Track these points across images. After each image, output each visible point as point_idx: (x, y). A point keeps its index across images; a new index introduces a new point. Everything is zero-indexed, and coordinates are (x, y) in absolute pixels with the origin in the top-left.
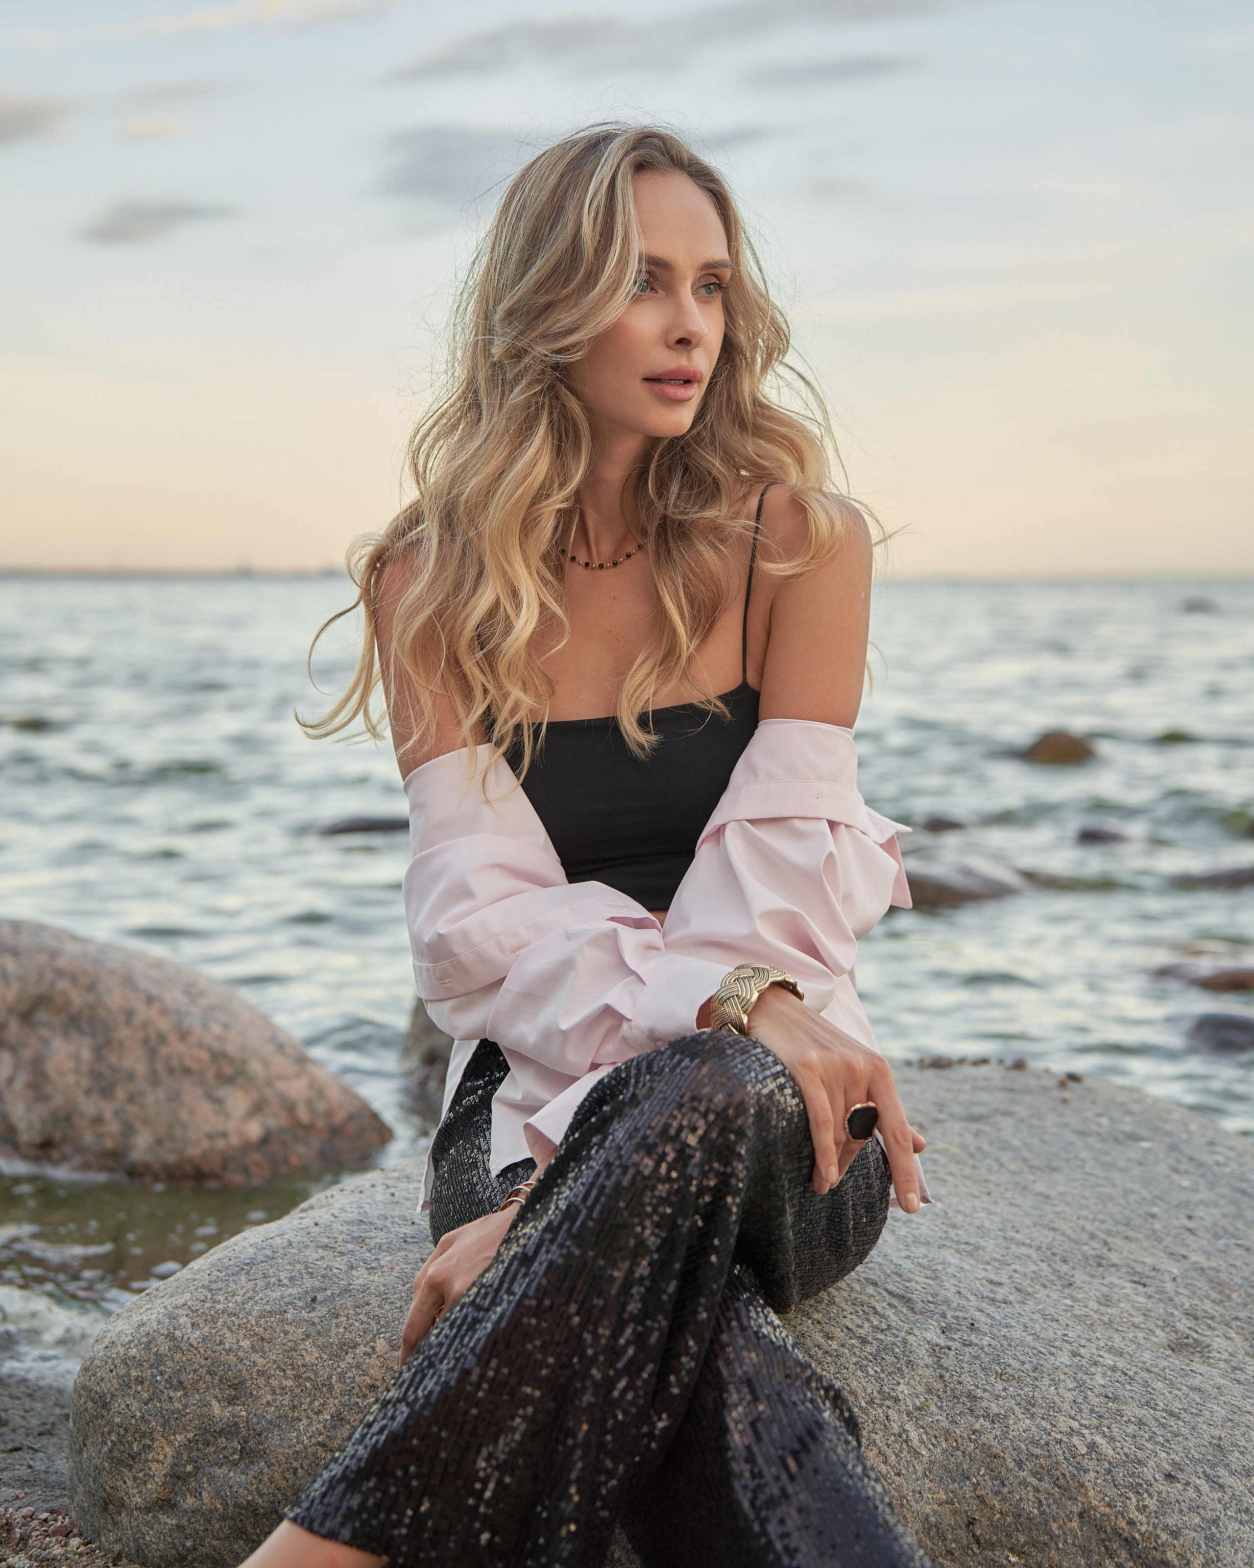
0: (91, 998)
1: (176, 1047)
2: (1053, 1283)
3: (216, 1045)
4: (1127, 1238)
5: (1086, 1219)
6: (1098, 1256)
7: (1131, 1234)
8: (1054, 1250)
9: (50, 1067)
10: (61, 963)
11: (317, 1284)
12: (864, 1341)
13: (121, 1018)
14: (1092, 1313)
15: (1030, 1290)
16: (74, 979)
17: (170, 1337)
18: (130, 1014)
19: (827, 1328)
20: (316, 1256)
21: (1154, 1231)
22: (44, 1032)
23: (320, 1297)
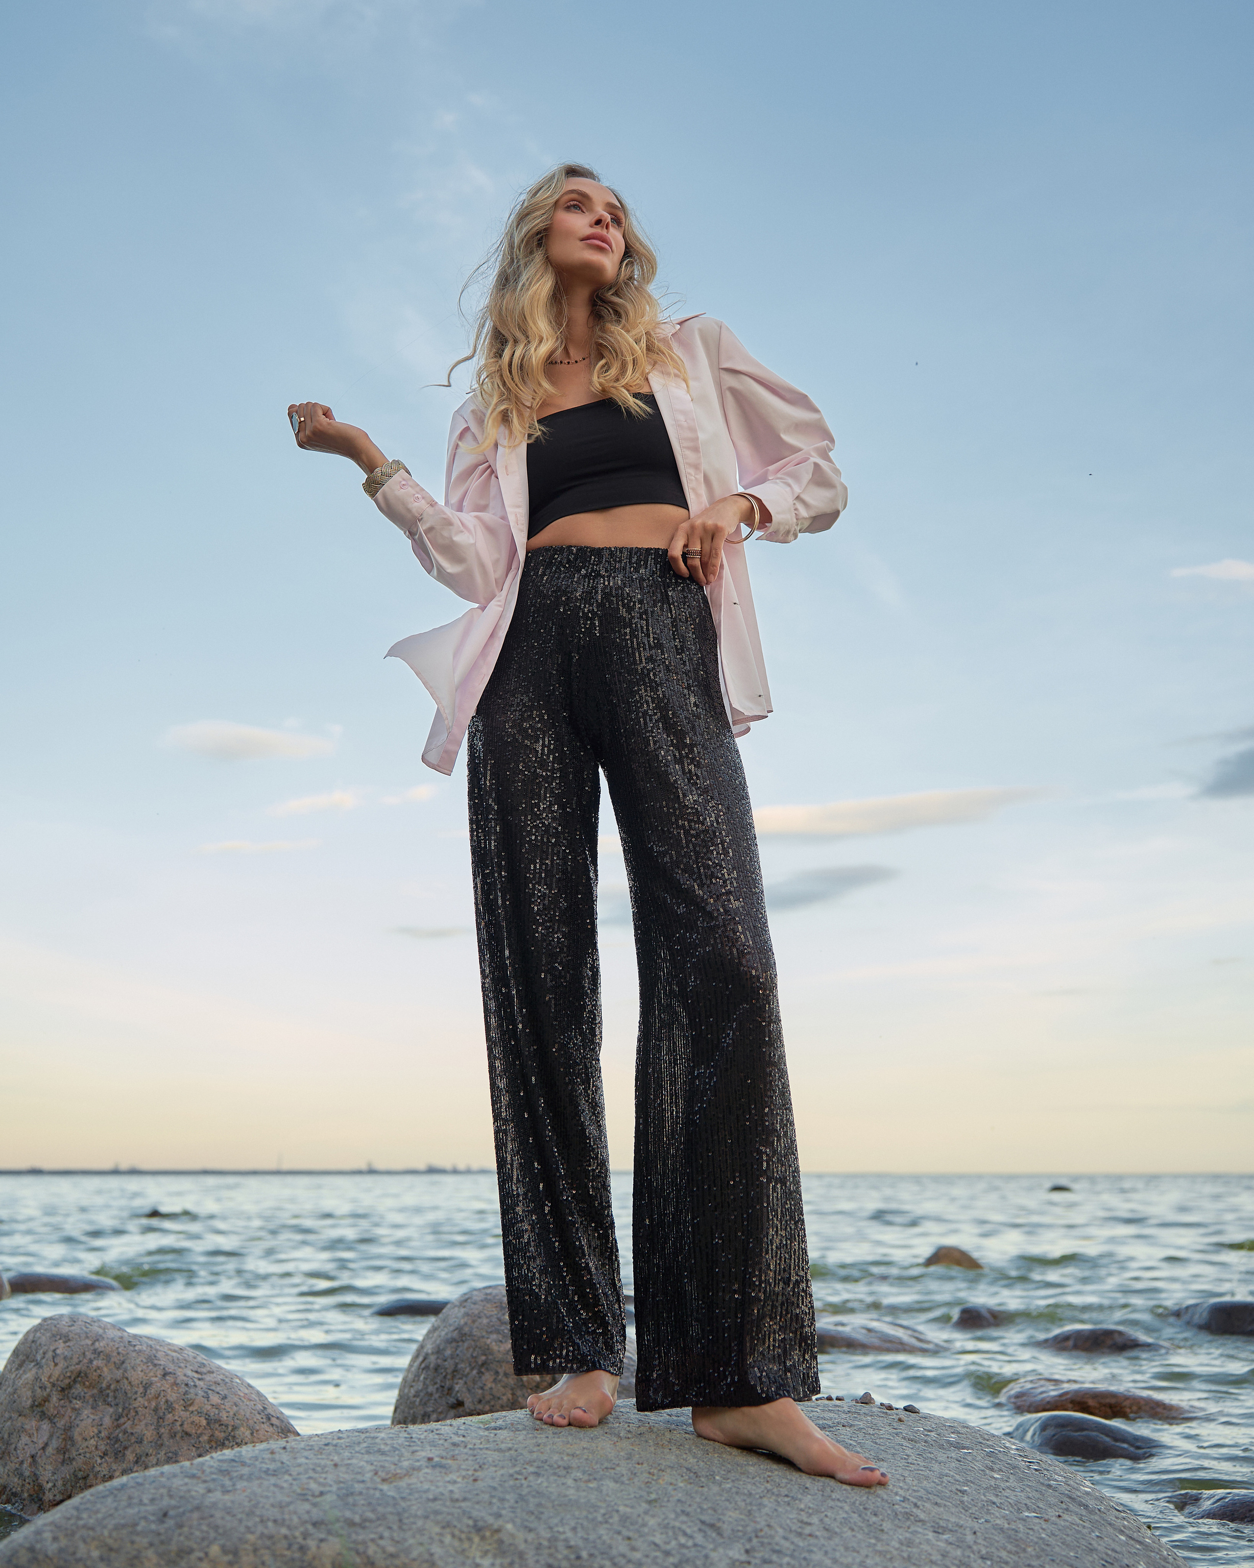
0: (119, 1374)
1: (180, 1413)
2: (861, 1528)
3: (213, 1412)
6: (907, 1513)
11: (173, 1502)
12: (667, 1553)
13: (141, 1390)
14: (892, 1550)
15: (837, 1530)
17: (31, 1549)
18: (147, 1386)
19: (633, 1543)
20: (181, 1483)
22: (78, 1404)
23: (171, 1513)
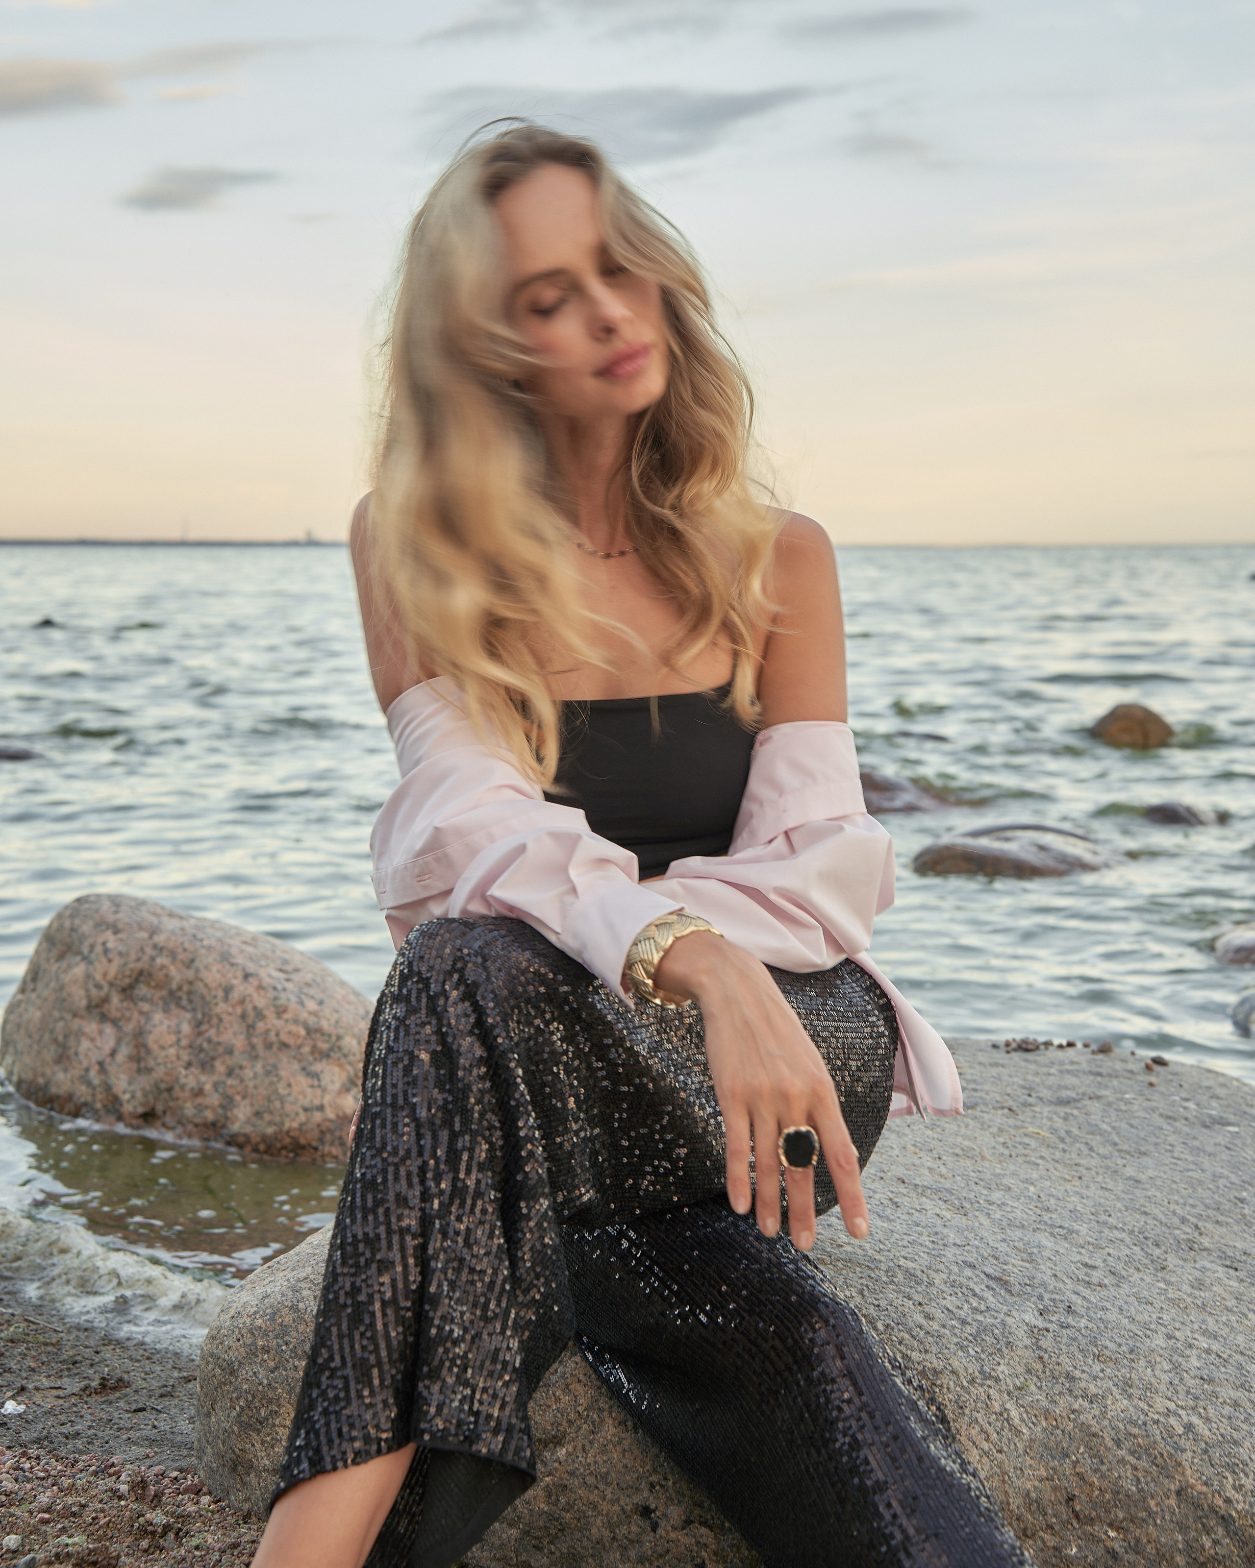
0: (190, 974)
1: (272, 1021)
2: (1145, 1265)
3: (312, 1020)
4: (1217, 1222)
5: (1177, 1203)
6: (1189, 1240)
7: (1221, 1218)
8: (1147, 1234)
9: (150, 1040)
10: (160, 939)
12: (964, 1322)
13: (221, 994)
14: (1185, 1296)
15: (1124, 1273)
16: (173, 955)
18: (228, 990)
19: (927, 1309)
21: (1244, 1216)
22: (145, 1007)
